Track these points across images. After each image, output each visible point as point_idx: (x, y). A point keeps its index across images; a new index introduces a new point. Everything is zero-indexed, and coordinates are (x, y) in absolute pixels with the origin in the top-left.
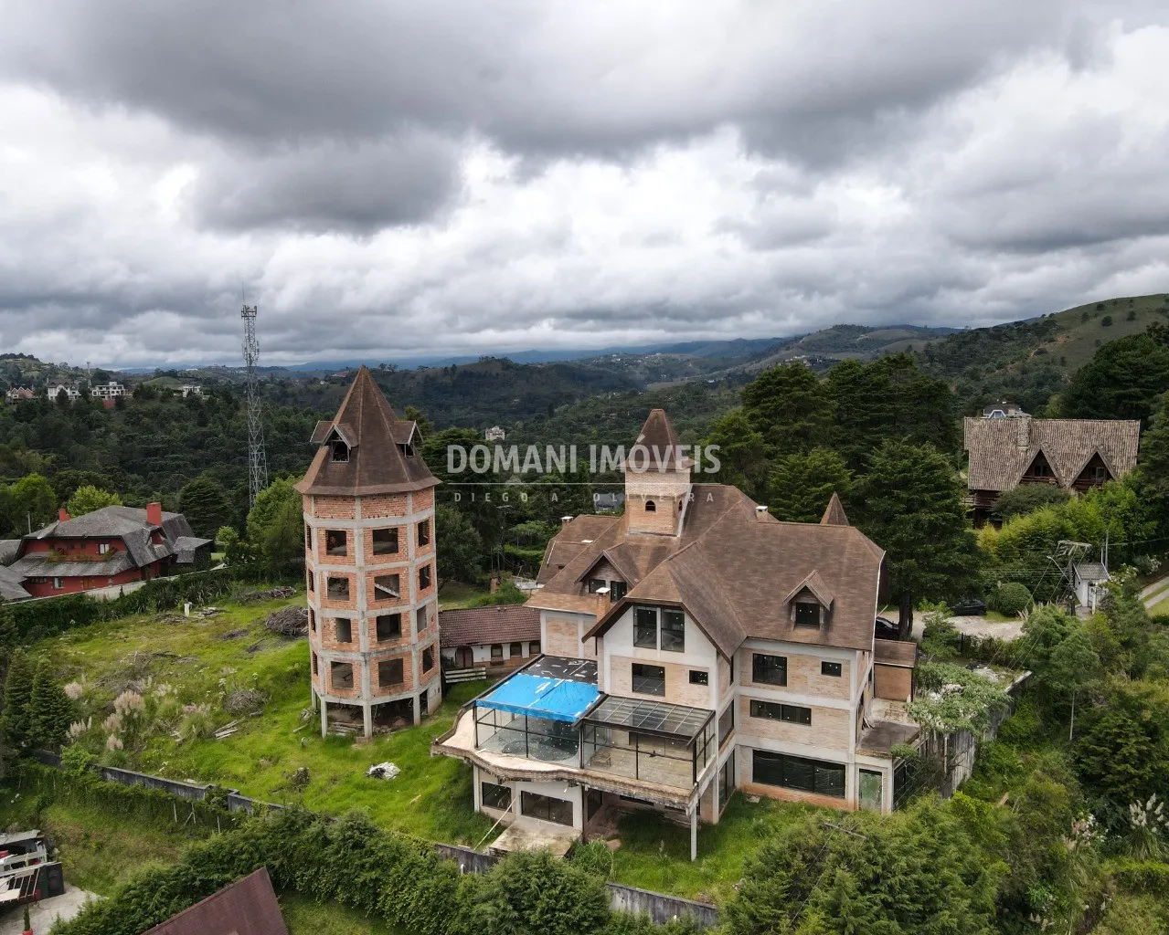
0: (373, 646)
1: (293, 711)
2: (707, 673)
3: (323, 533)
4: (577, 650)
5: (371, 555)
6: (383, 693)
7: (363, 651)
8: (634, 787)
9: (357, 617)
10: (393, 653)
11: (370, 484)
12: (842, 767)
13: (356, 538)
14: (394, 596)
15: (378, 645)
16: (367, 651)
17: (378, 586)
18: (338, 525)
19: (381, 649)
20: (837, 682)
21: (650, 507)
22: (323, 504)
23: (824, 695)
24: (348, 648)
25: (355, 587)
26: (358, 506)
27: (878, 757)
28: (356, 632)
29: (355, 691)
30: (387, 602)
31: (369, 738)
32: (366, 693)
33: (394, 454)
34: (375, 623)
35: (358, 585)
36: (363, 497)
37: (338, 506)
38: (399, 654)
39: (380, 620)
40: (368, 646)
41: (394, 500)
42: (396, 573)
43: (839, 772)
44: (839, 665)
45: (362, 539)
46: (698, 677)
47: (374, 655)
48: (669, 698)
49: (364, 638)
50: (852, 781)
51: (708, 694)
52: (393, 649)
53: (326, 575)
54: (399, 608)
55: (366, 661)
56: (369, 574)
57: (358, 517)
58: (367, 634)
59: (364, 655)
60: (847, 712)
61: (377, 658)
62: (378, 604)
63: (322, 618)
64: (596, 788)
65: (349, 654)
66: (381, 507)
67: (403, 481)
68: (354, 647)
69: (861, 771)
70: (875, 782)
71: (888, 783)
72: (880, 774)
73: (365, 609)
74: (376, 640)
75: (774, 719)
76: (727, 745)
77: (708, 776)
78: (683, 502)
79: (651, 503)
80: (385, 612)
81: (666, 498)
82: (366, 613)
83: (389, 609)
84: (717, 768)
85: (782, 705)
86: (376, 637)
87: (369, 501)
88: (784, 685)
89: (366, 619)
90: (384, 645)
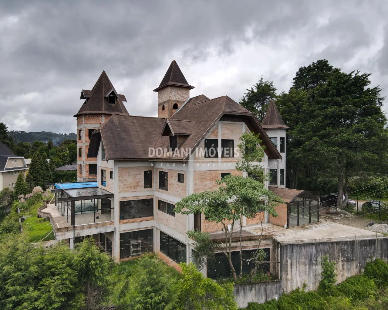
0: (87, 176)
2: (113, 172)
3: (78, 131)
9: (82, 164)
10: (94, 179)
11: (89, 111)
12: (185, 246)
15: (89, 176)
16: (84, 177)
18: (80, 127)
19: (90, 178)
20: (182, 187)
26: (84, 119)
30: (92, 159)
33: (102, 101)
34: (88, 166)
35: (83, 150)
36: (85, 115)
39: (90, 165)
41: (97, 117)
43: (184, 249)
44: (183, 175)
45: (84, 132)
46: (111, 175)
47: (87, 179)
48: (107, 187)
49: (84, 172)
51: (113, 185)
56: (86, 146)
57: (83, 123)
58: (84, 170)
65: (81, 178)
66: (92, 119)
67: (102, 110)
68: (82, 175)
73: (84, 161)
74: (88, 174)
75: (165, 212)
76: (137, 222)
77: (96, 228)
78: (179, 105)
79: (163, 106)
80: (92, 163)
81: (167, 102)
82: (84, 162)
83: (93, 162)
84: (115, 229)
85: (167, 203)
86: (88, 172)
87: (87, 117)
88: (167, 190)
89: (85, 164)
90: (91, 176)
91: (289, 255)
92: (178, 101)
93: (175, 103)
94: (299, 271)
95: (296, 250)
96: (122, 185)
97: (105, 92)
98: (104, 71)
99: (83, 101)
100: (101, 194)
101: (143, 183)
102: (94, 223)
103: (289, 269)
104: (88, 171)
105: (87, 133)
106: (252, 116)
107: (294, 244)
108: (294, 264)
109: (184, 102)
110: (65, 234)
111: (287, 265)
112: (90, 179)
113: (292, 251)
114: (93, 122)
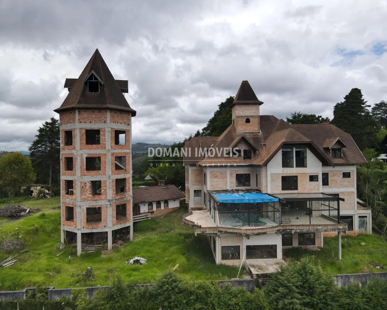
0: (114, 196)
1: (46, 248)
2: (317, 176)
3: (84, 131)
4: (226, 186)
5: (114, 144)
6: (117, 223)
7: (108, 198)
8: (319, 225)
9: (105, 179)
10: (122, 200)
12: (351, 217)
13: (107, 134)
14: (123, 169)
15: (116, 196)
16: (111, 199)
17: (116, 162)
18: (94, 126)
20: (349, 180)
21: (248, 121)
22: (85, 115)
23: (344, 187)
24: (99, 198)
25: (105, 162)
26: (108, 114)
27: (366, 209)
28: (105, 188)
29: (102, 224)
30: (120, 171)
31: (110, 250)
32: (110, 224)
34: (115, 183)
35: (107, 160)
36: (111, 110)
37: (94, 115)
38: (125, 201)
40: (111, 196)
42: (124, 155)
43: (350, 219)
44: (350, 173)
45: (110, 134)
46: (313, 178)
47: (114, 201)
48: (300, 190)
49: (109, 191)
50: (356, 222)
51: (318, 185)
52: (123, 198)
53: (85, 156)
54: (126, 175)
55: (110, 204)
56: (113, 154)
57: (108, 121)
58: (110, 189)
59: (109, 201)
60: (353, 192)
61: (115, 203)
62: (116, 172)
63: (81, 182)
64: (298, 231)
65: (100, 201)
68: (103, 197)
69: (359, 217)
70: (364, 221)
71: (369, 220)
72: (366, 217)
73: (110, 174)
74: (115, 192)
86: (115, 190)
88: (328, 185)
89: (111, 180)
90: (119, 196)
104: (115, 188)
114: (120, 121)
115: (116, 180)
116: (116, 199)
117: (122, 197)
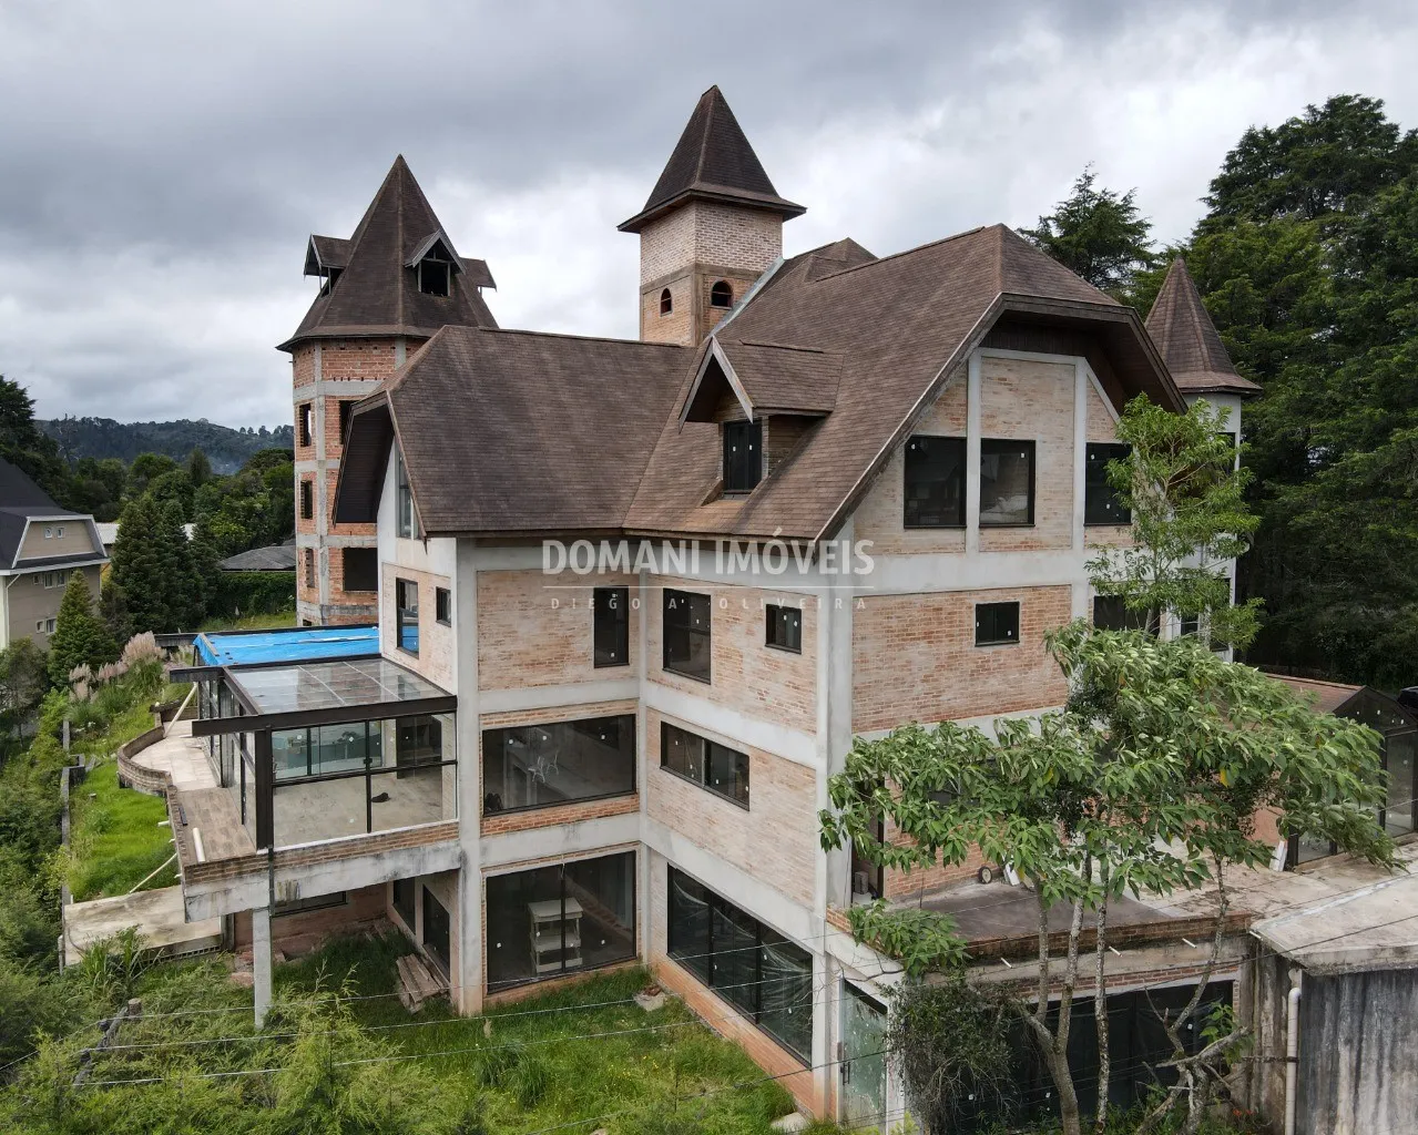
0: (338, 597)
2: (450, 595)
3: (298, 412)
5: (336, 443)
7: (321, 601)
10: (366, 613)
11: (339, 323)
12: (804, 960)
13: (316, 414)
15: (344, 597)
16: (327, 603)
18: (306, 395)
19: (347, 605)
20: (793, 670)
23: (770, 712)
26: (319, 358)
33: (394, 279)
34: (340, 558)
36: (324, 341)
37: (306, 364)
39: (349, 553)
40: (326, 597)
41: (375, 352)
43: (800, 974)
44: (798, 613)
45: (322, 413)
46: (443, 605)
47: (337, 612)
48: (422, 661)
49: (325, 581)
50: (821, 1012)
51: (452, 652)
52: (367, 607)
53: (300, 479)
54: (376, 541)
57: (318, 377)
58: (327, 573)
60: (812, 775)
61: (342, 618)
66: (353, 360)
67: (392, 322)
68: (315, 595)
69: (846, 987)
70: (874, 1036)
72: (884, 1010)
73: (324, 533)
74: (341, 587)
75: (695, 780)
76: (562, 823)
77: (378, 857)
78: (736, 290)
79: (666, 294)
80: (356, 541)
81: (681, 275)
82: (325, 538)
83: (359, 538)
84: (463, 858)
85: (706, 740)
86: (341, 581)
87: (333, 350)
88: (707, 681)
89: (326, 548)
90: (353, 598)
91: (1344, 1025)
92: (731, 272)
93: (721, 279)
94: (1391, 1104)
95: (1380, 999)
96: (496, 653)
97: (405, 246)
98: (400, 158)
99: (317, 283)
100: (395, 697)
101: (586, 643)
102: (365, 835)
103: (1344, 1095)
104: (341, 577)
105: (335, 416)
106: (1131, 323)
107: (1372, 973)
108: (1370, 1072)
109: (758, 275)
110: (226, 892)
111: (1335, 1074)
112: (347, 608)
113: (1363, 1008)
114: (358, 371)
115: (344, 549)
116: (342, 608)
117: (365, 604)
